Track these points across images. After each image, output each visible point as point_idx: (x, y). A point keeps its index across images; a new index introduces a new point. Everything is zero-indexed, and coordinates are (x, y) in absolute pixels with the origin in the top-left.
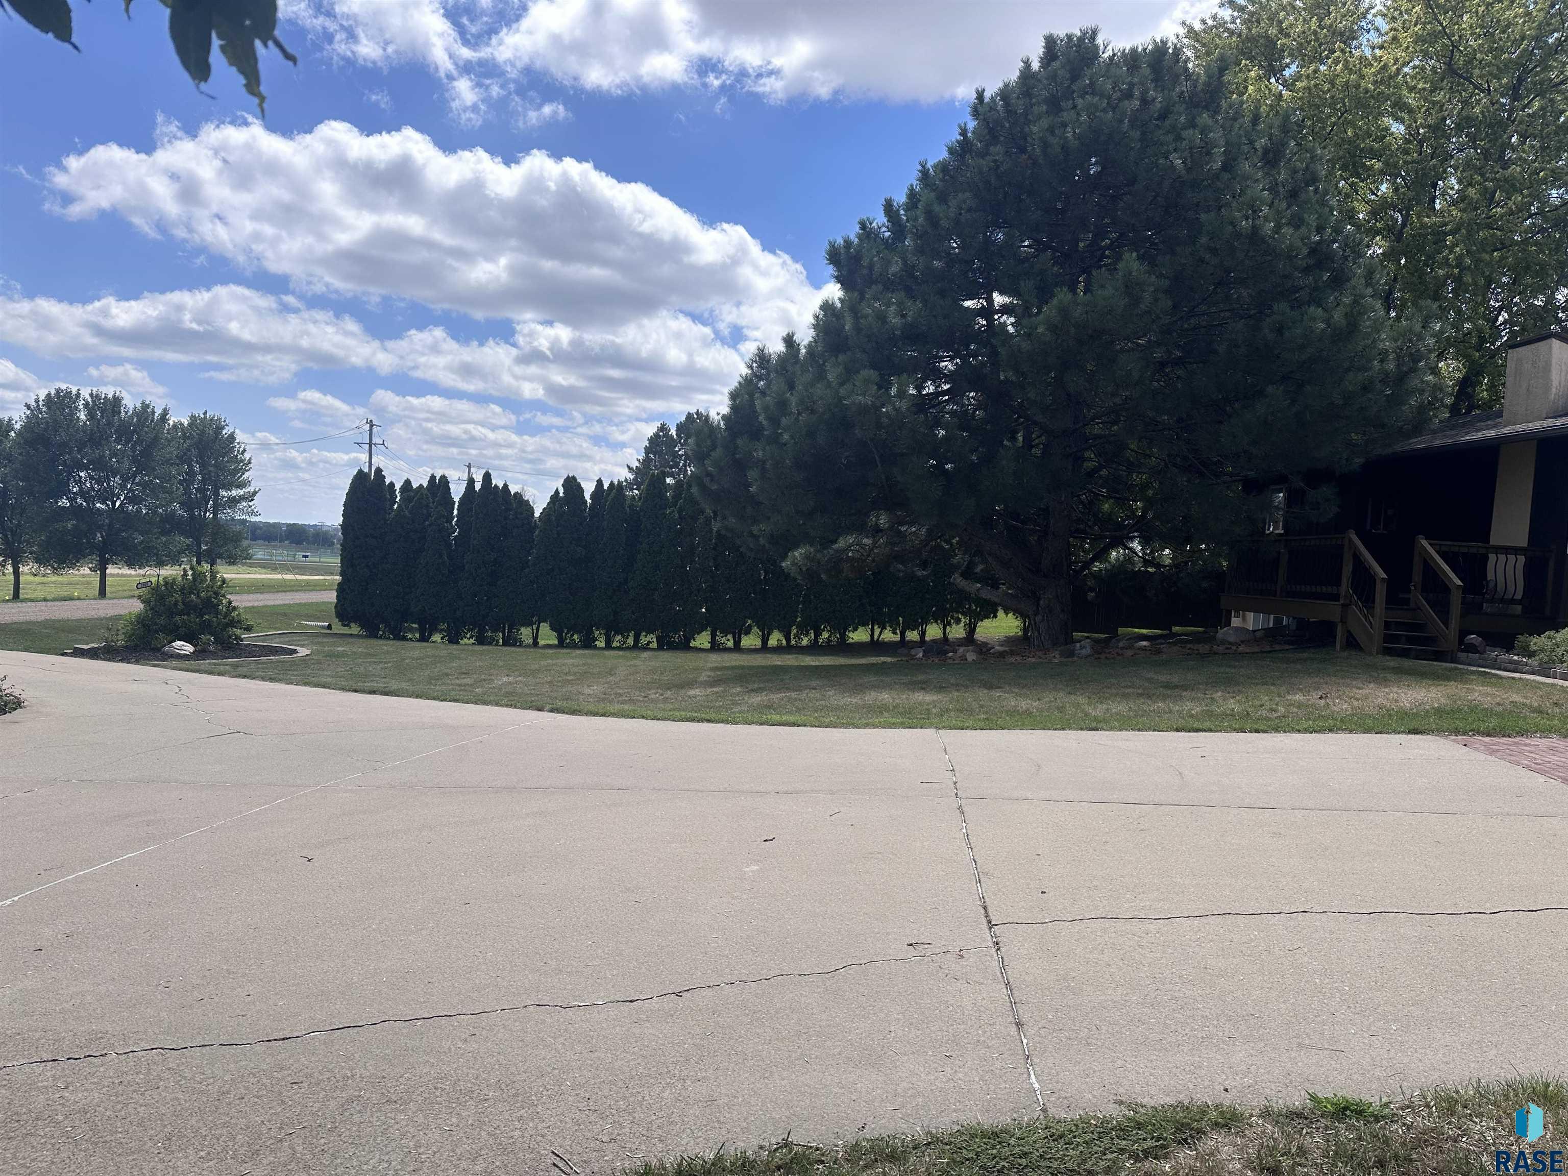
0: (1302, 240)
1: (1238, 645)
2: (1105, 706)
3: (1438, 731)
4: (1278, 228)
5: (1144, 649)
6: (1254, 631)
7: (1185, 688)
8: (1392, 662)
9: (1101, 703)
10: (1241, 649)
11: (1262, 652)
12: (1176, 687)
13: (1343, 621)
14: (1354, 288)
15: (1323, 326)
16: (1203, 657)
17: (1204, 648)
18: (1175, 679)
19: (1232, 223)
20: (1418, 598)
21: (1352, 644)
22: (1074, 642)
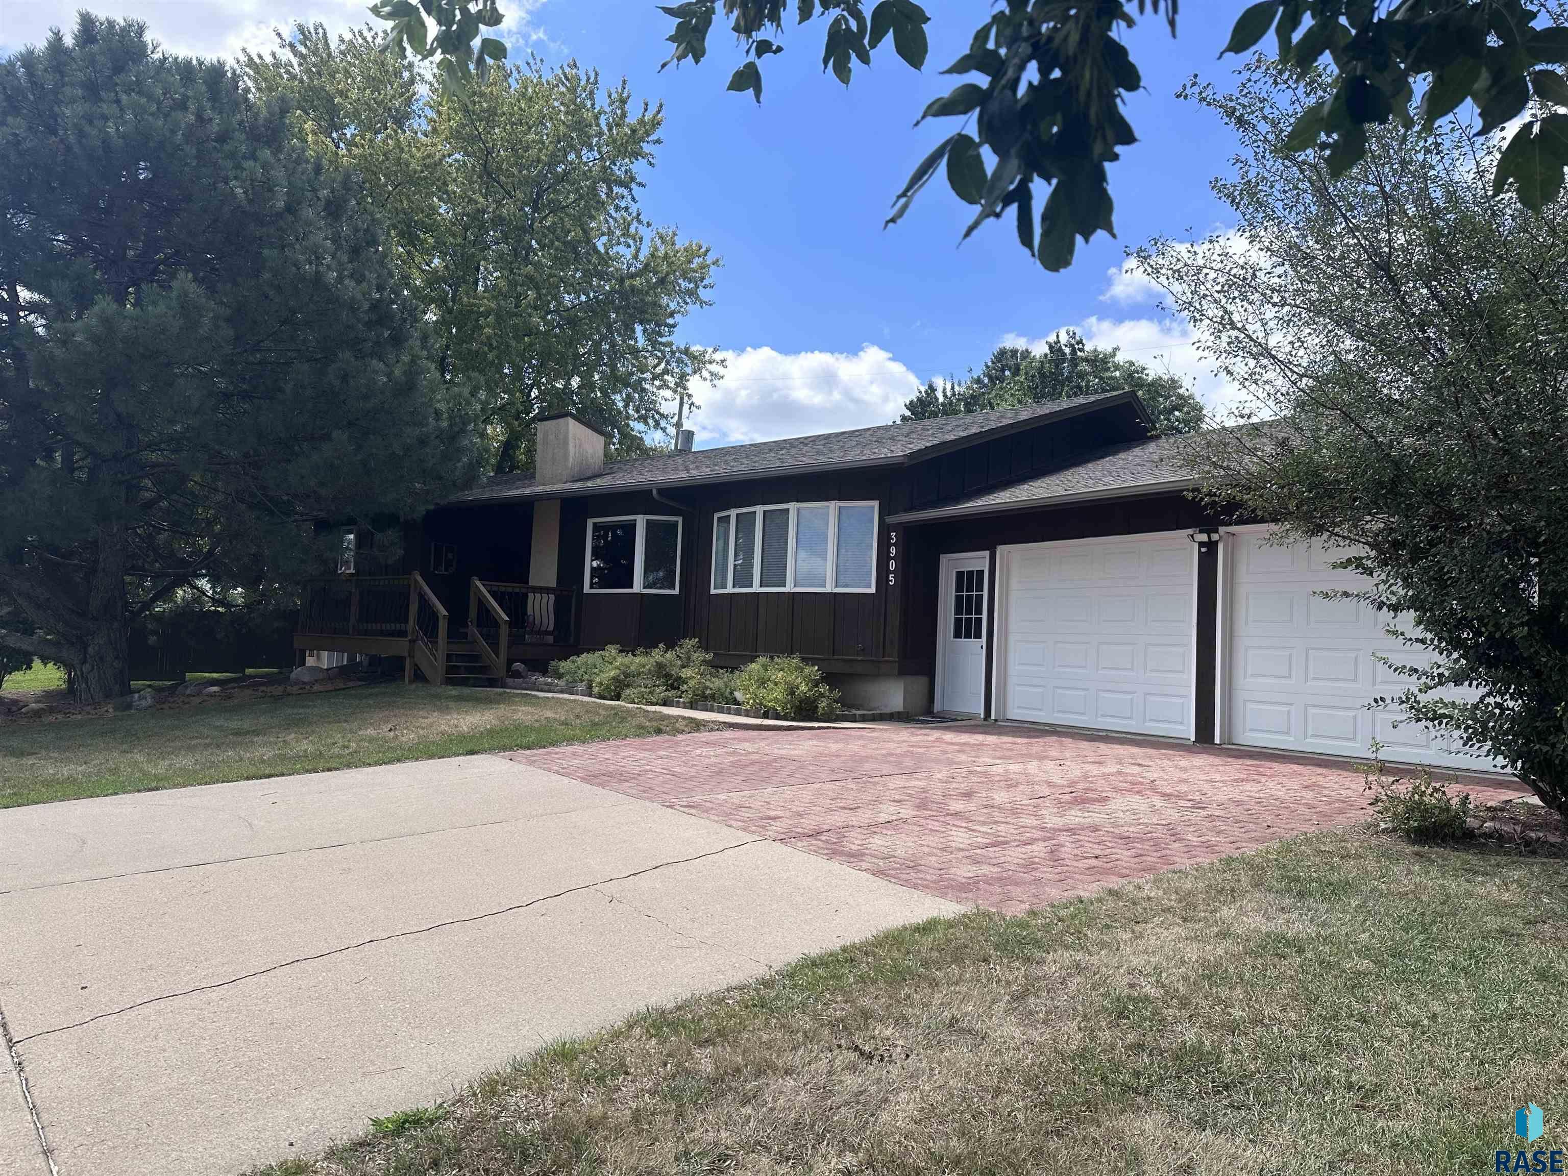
0: (364, 295)
1: (312, 684)
2: (167, 762)
3: (490, 750)
4: (340, 279)
5: (211, 695)
6: (328, 670)
7: (256, 733)
8: (454, 691)
9: (163, 759)
10: (316, 688)
11: (336, 690)
12: (248, 732)
13: (412, 656)
14: (412, 348)
15: (385, 379)
16: (276, 698)
17: (278, 690)
18: (247, 724)
19: (295, 265)
20: (473, 630)
21: (419, 677)
22: (132, 692)
